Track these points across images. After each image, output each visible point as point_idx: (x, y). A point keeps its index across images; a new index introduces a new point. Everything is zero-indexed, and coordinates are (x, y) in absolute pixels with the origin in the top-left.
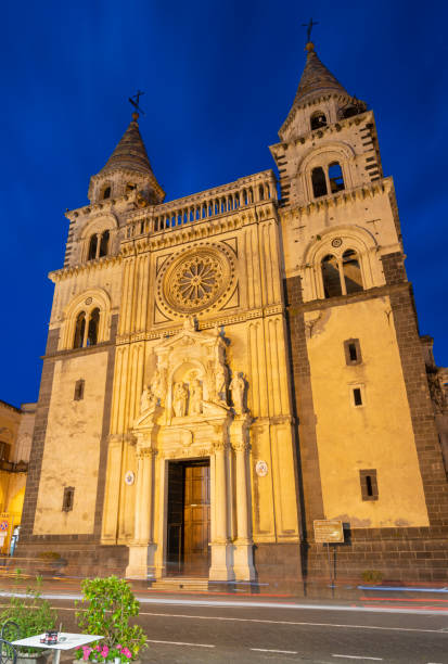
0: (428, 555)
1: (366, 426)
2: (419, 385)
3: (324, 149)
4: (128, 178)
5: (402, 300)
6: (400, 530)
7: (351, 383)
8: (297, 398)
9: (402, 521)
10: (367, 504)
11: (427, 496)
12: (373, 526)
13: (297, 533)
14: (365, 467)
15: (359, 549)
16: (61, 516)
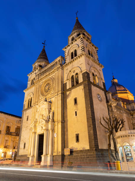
0: (88, 157)
1: (77, 121)
2: (89, 108)
3: (73, 47)
4: (39, 64)
5: (86, 85)
6: (83, 150)
7: (75, 110)
8: (65, 115)
9: (84, 148)
10: (77, 143)
11: (89, 140)
12: (78, 150)
13: (61, 152)
14: (77, 133)
15: (75, 156)
16: (23, 150)
